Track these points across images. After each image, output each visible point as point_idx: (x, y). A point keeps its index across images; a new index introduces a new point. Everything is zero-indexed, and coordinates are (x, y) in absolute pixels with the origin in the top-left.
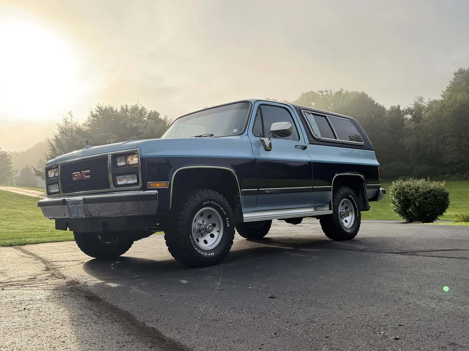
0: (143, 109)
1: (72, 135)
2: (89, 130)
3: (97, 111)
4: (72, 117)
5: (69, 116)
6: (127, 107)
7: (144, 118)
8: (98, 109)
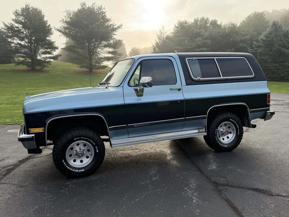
0: (207, 19)
1: (164, 40)
2: (173, 36)
3: (178, 24)
4: (164, 29)
5: (162, 29)
6: (198, 19)
7: (208, 24)
8: (178, 23)
